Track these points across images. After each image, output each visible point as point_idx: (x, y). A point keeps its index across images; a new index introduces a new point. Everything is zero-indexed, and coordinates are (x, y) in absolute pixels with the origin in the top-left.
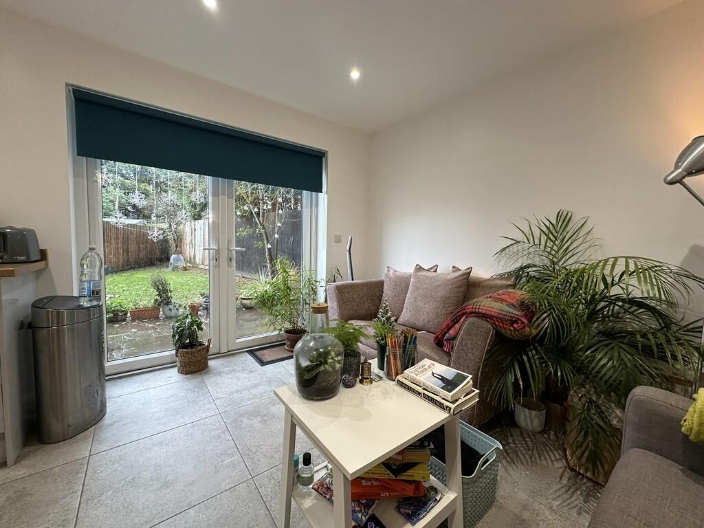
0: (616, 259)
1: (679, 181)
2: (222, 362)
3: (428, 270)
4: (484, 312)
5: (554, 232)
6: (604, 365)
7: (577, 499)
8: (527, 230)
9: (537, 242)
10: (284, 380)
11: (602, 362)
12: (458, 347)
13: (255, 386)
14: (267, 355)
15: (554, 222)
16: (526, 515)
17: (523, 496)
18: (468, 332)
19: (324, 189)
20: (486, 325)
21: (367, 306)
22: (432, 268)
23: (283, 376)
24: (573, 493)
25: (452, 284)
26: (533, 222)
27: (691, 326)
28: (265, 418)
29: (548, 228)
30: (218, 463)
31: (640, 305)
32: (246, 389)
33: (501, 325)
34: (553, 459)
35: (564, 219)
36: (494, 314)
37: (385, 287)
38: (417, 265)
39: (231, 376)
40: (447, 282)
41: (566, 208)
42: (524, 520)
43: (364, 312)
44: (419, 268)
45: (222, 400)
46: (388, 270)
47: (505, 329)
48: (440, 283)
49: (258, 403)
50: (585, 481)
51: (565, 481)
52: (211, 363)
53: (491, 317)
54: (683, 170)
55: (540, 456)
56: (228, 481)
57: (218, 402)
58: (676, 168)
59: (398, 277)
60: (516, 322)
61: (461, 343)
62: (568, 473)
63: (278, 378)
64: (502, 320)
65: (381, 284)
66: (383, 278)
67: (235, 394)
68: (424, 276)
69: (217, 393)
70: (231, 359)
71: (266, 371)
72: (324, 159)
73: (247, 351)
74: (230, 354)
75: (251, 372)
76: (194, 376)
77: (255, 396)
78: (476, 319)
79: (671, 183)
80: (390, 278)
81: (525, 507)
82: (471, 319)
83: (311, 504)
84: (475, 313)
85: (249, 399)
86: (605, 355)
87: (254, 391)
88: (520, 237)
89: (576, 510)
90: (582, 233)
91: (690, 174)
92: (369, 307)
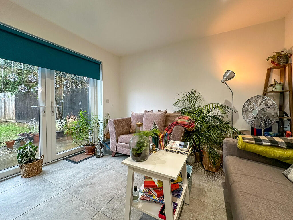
0: (210, 104)
1: (225, 82)
2: (51, 167)
3: (150, 112)
4: (181, 123)
5: (191, 96)
6: (214, 136)
7: (211, 178)
8: (183, 96)
9: (187, 100)
10: (92, 167)
11: (213, 135)
12: (172, 137)
13: (77, 173)
14: (76, 158)
15: (191, 93)
16: (201, 187)
17: (198, 182)
18: (176, 131)
19: (101, 78)
20: (182, 128)
21: (126, 129)
22: (150, 111)
23: (90, 166)
24: (209, 177)
25: (161, 116)
26: (185, 94)
27: (227, 122)
28: (91, 185)
29: (189, 96)
30: (77, 212)
31: (216, 118)
32: (73, 176)
33: (187, 127)
34: (200, 169)
35: (193, 92)
36: (184, 123)
37: (132, 120)
38: (145, 110)
39: (61, 172)
40: (159, 116)
41: (194, 89)
42: (201, 189)
43: (125, 131)
44: (146, 111)
45: (62, 184)
46: (132, 113)
47: (188, 128)
48: (156, 116)
49: (84, 180)
50: (210, 173)
51: (206, 174)
52: (44, 169)
53: (183, 124)
54: (226, 79)
55: (197, 170)
56: (87, 217)
57: (60, 186)
58: (224, 78)
59: (138, 116)
60: (191, 125)
61: (173, 135)
62: (206, 172)
63: (88, 167)
64: (187, 125)
65: (130, 119)
66: (130, 116)
67: (68, 180)
68: (149, 114)
69: (56, 182)
70: (55, 164)
71: (79, 166)
72: (100, 65)
73: (63, 159)
74: (54, 162)
75: (71, 168)
76: (35, 177)
77: (80, 178)
78: (178, 126)
79: (223, 82)
80: (134, 116)
81: (200, 185)
82: (176, 126)
83: (142, 205)
84: (178, 124)
85: (78, 180)
86: (213, 133)
87: (79, 176)
88: (181, 99)
89: (211, 181)
90: (199, 97)
91: (227, 80)
92: (127, 129)
